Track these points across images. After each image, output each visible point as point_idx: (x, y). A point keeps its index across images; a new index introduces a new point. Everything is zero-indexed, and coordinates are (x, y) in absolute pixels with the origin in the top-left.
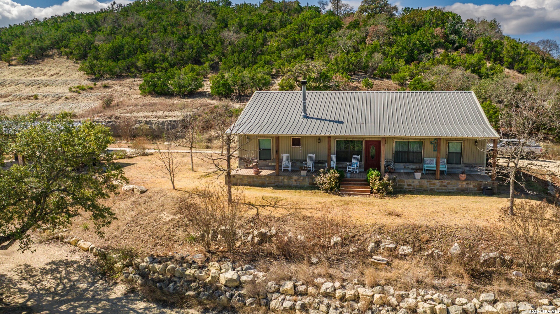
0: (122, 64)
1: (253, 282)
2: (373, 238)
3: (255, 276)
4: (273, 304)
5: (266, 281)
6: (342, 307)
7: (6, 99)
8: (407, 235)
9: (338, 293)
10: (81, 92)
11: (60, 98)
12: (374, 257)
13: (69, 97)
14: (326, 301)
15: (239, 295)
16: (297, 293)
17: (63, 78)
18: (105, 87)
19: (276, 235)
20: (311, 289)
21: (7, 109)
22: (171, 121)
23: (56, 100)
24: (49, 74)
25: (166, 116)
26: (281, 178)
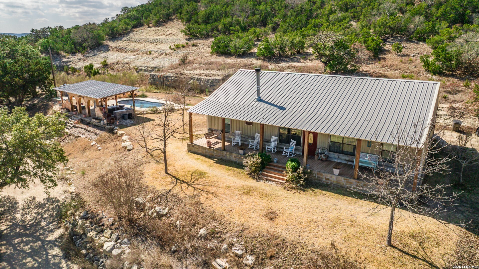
0: (209, 27)
3: (123, 252)
7: (135, 53)
10: (176, 49)
11: (162, 54)
12: (218, 260)
13: (168, 53)
17: (173, 38)
18: (194, 45)
19: (166, 215)
21: (133, 61)
22: (213, 79)
23: (160, 55)
24: (166, 34)
25: (213, 75)
26: (225, 153)
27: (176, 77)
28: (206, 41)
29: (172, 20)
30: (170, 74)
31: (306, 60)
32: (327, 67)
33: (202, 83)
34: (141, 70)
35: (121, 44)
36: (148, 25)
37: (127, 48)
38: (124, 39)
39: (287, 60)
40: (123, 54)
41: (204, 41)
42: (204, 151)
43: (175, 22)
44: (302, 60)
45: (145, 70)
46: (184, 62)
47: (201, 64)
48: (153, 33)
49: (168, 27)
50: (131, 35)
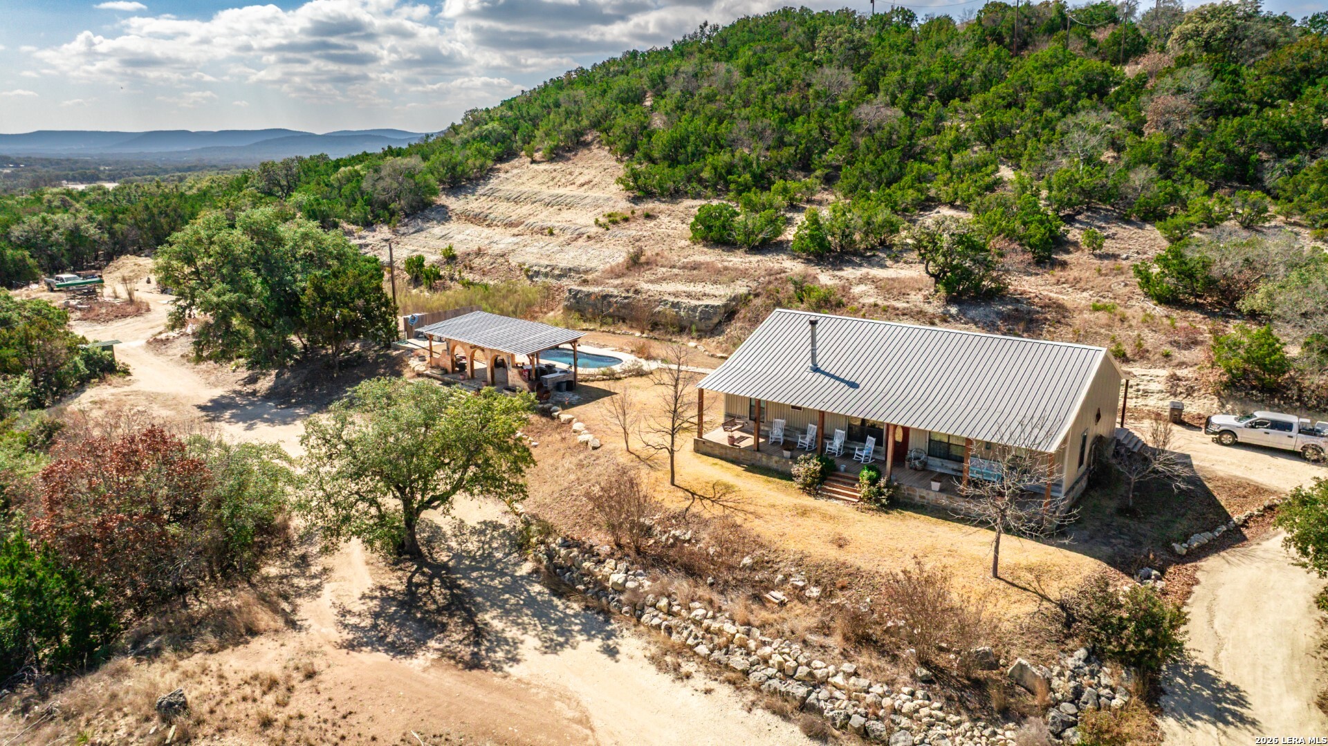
0: (680, 172)
1: (634, 590)
2: (787, 569)
3: (641, 585)
5: (647, 593)
7: (515, 231)
8: (825, 575)
10: (611, 226)
11: (580, 235)
12: (772, 593)
13: (593, 235)
15: (618, 601)
16: (670, 613)
17: (596, 193)
18: (648, 216)
20: (684, 613)
21: (513, 251)
22: (707, 306)
23: (576, 239)
24: (578, 183)
25: (705, 295)
26: (759, 455)
27: (626, 298)
28: (675, 207)
29: (587, 145)
30: (611, 289)
31: (897, 262)
32: (940, 286)
33: (682, 313)
34: (537, 273)
35: (474, 203)
36: (531, 156)
37: (492, 216)
38: (481, 190)
39: (857, 260)
40: (487, 231)
41: (670, 206)
42: (723, 451)
43: (595, 151)
44: (889, 263)
45: (546, 275)
46: (636, 262)
47: (673, 267)
48: (545, 177)
49: (580, 164)
50: (493, 182)
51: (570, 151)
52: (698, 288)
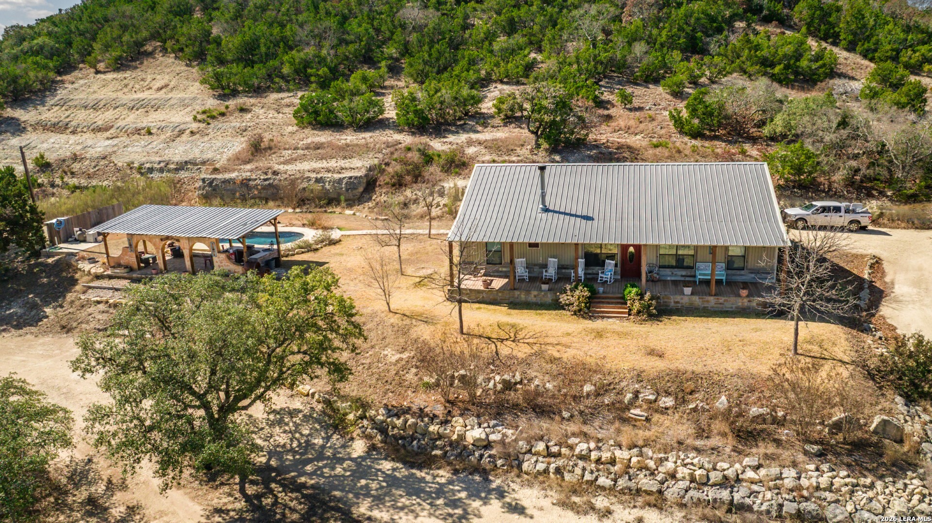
0: (260, 70)
1: (502, 442)
2: (632, 387)
3: (504, 435)
4: (525, 466)
5: (516, 441)
6: (598, 470)
7: (107, 134)
8: (669, 384)
9: (594, 455)
10: (210, 121)
11: (182, 132)
12: (631, 411)
13: (195, 130)
14: (581, 463)
15: (490, 456)
16: (550, 455)
17: (176, 95)
18: (243, 110)
19: (521, 382)
20: (563, 450)
21: (114, 152)
22: (351, 178)
23: (179, 136)
24: (155, 87)
25: (342, 169)
26: (517, 293)
27: (265, 180)
28: (264, 100)
29: (150, 54)
30: (249, 174)
31: (486, 127)
32: (541, 141)
33: (327, 186)
34: (151, 170)
35: (48, 113)
36: (95, 67)
37: (73, 123)
38: (50, 101)
39: (453, 129)
40: (73, 139)
41: (259, 100)
43: (161, 59)
44: (480, 128)
45: (161, 170)
46: (257, 148)
47: (296, 148)
48: (118, 85)
49: (149, 71)
50: (61, 93)
51: (133, 60)
52: (332, 164)
